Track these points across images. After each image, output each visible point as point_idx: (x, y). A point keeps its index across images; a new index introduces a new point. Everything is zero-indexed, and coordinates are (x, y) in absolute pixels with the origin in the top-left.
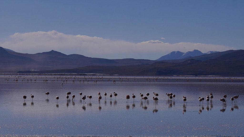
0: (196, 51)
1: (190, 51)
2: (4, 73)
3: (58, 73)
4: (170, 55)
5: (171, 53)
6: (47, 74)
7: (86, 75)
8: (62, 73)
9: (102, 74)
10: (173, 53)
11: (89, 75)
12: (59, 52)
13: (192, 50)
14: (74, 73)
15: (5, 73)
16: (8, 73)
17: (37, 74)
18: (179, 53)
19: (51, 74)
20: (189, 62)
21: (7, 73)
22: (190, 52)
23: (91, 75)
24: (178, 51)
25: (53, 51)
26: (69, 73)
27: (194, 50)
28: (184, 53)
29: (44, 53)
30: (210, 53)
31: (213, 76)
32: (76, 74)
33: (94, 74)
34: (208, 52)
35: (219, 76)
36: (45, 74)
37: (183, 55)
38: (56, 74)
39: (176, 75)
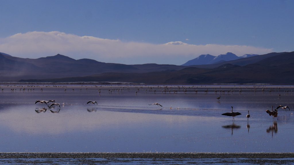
0: (229, 54)
1: (222, 54)
2: (9, 83)
3: (75, 82)
4: (198, 59)
5: (200, 56)
6: (62, 83)
7: (110, 83)
8: (80, 82)
9: (129, 83)
10: (202, 56)
11: (114, 84)
12: (66, 56)
13: (225, 53)
14: (95, 82)
15: (11, 82)
16: (15, 82)
17: (50, 83)
18: (209, 57)
19: (68, 83)
20: (225, 67)
21: (13, 82)
22: (222, 56)
23: (116, 83)
24: (208, 54)
25: (59, 55)
26: (89, 82)
27: (226, 53)
28: (215, 57)
29: (48, 58)
30: (246, 56)
31: (262, 84)
32: (97, 83)
33: (119, 82)
34: (244, 56)
35: (269, 84)
36: (60, 83)
37: (214, 59)
38: (73, 82)
39: (217, 84)
